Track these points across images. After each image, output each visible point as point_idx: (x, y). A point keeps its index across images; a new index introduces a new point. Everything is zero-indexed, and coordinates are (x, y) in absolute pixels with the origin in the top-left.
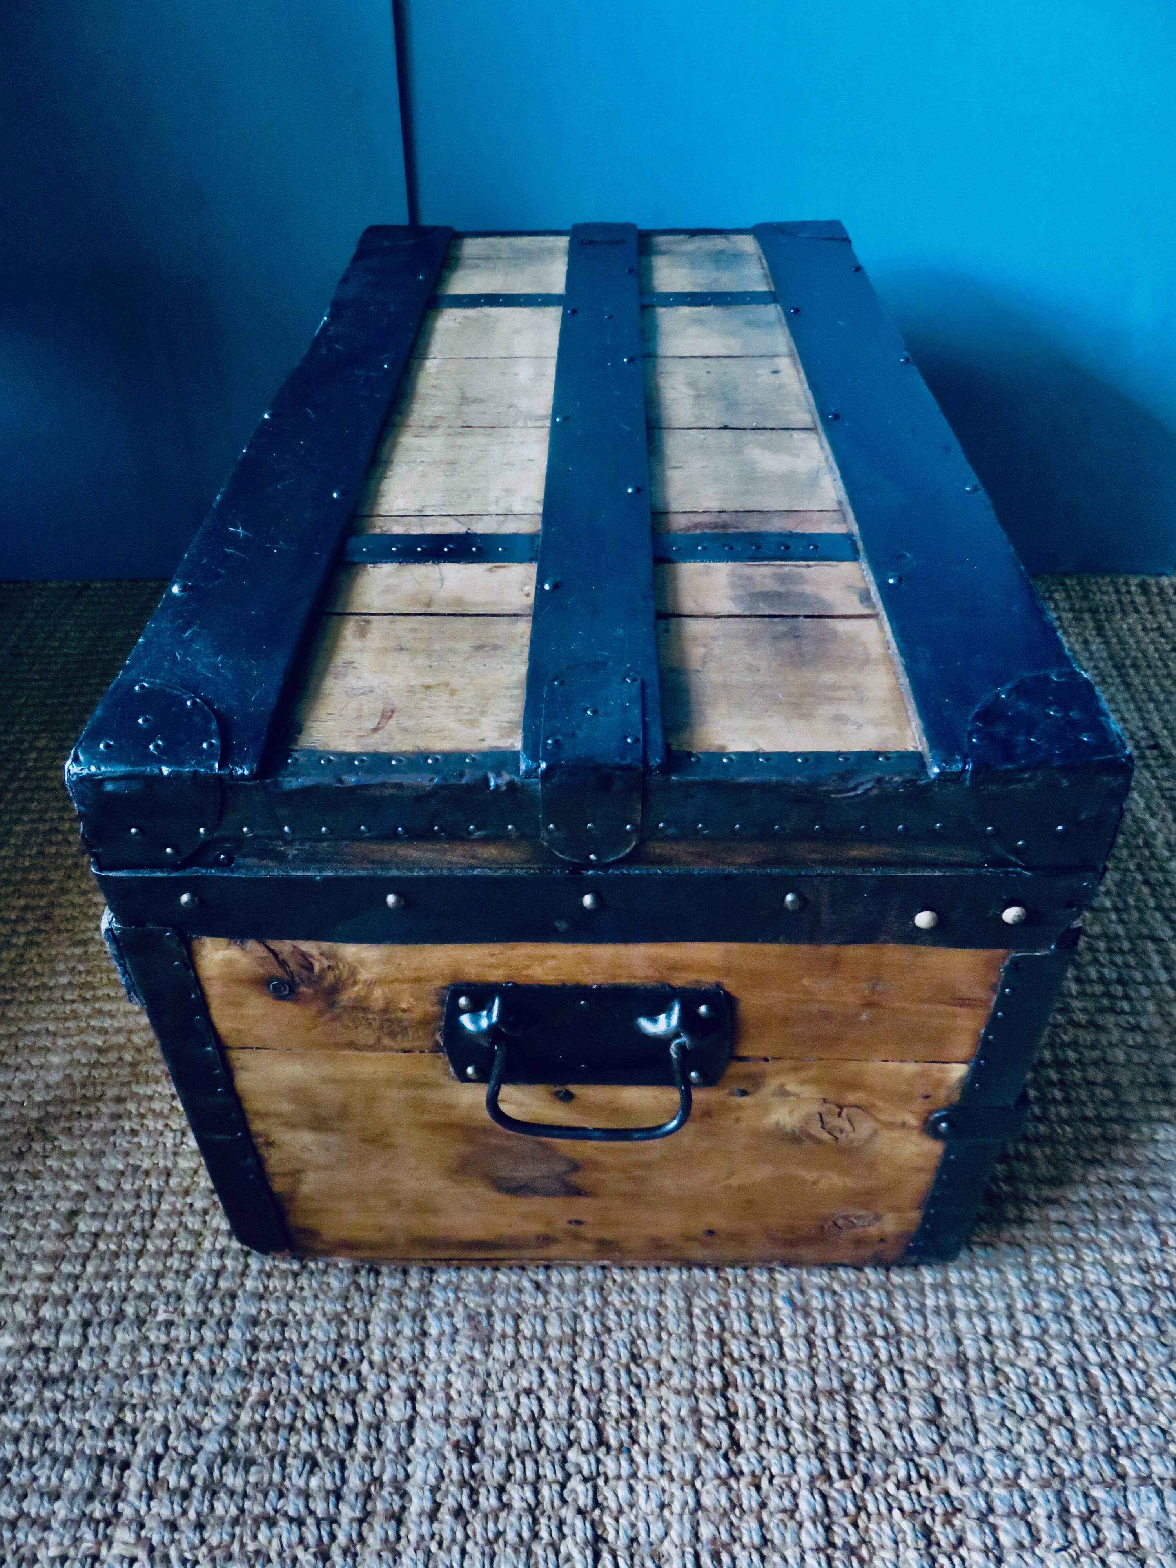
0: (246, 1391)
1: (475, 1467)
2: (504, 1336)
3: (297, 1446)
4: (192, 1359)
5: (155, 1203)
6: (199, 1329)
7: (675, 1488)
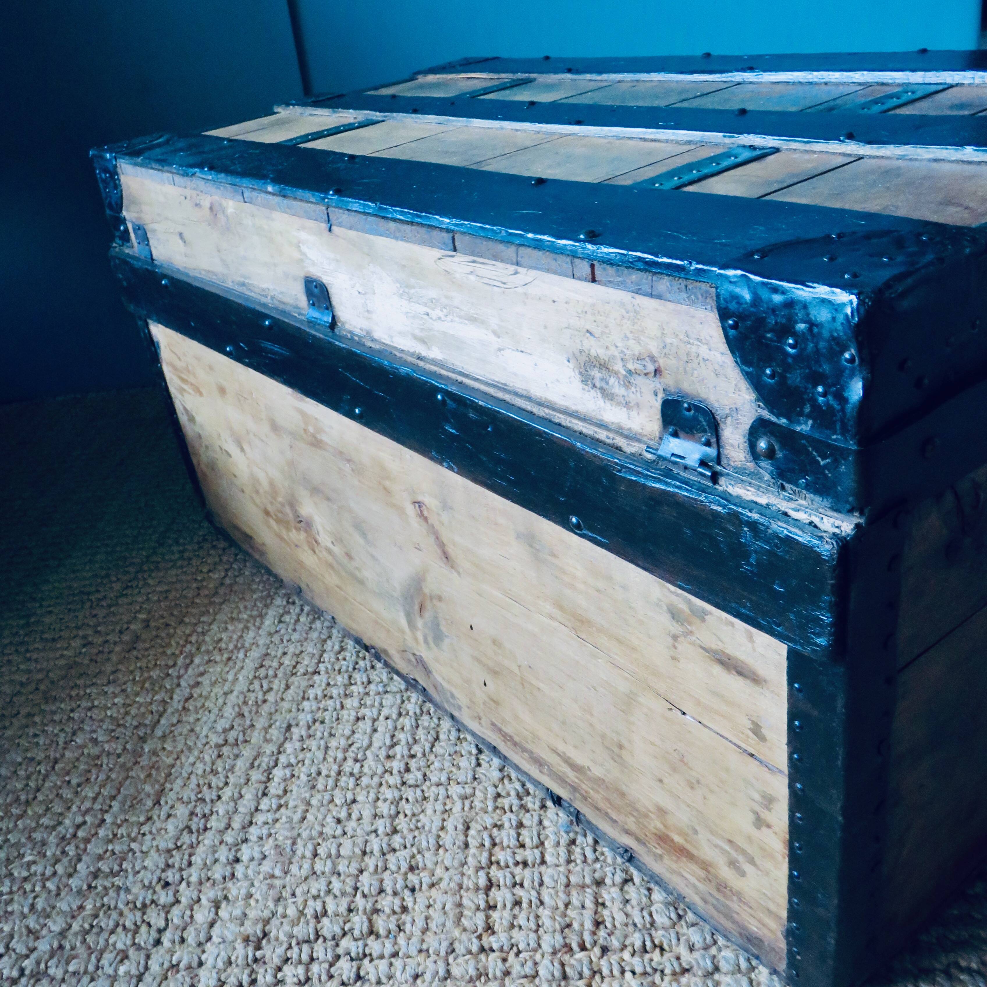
0: (81, 908)
1: (258, 954)
2: (303, 857)
3: (114, 945)
4: (44, 886)
5: (40, 782)
6: (54, 866)
7: (429, 963)
